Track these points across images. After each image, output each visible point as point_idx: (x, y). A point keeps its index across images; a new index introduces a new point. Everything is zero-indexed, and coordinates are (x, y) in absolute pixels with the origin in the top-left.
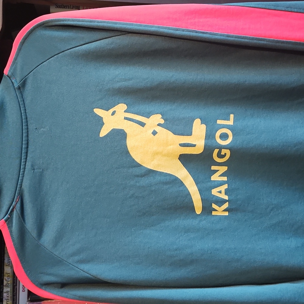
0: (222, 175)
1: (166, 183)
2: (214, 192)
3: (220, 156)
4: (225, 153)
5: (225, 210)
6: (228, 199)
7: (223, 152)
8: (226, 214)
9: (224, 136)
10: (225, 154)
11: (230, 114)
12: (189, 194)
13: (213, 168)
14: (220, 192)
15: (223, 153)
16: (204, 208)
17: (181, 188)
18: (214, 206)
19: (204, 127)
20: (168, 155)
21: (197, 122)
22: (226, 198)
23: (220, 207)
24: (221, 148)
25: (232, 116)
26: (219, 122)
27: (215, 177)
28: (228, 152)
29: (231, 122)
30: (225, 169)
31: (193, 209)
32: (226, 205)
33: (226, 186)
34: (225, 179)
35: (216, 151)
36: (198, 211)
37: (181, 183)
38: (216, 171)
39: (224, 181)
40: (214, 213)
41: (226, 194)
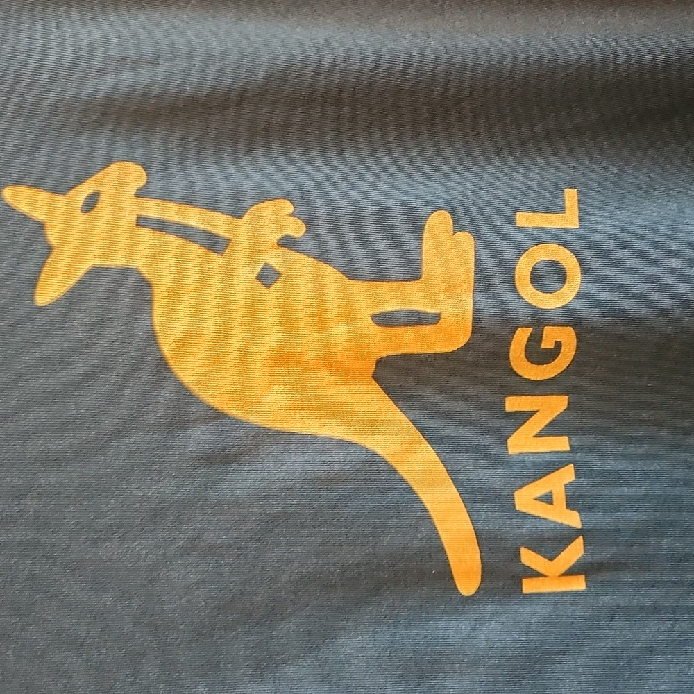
0: (550, 430)
1: (329, 481)
2: (526, 500)
3: (537, 354)
4: (556, 342)
5: (572, 572)
6: (579, 526)
7: (550, 337)
8: (579, 584)
9: (549, 276)
10: (558, 345)
11: (563, 190)
12: (425, 518)
13: (513, 404)
14: (548, 499)
15: (547, 344)
16: (489, 571)
17: (393, 497)
18: (528, 557)
19: (466, 241)
20: (329, 363)
21: (438, 224)
22: (573, 520)
23: (551, 559)
24: (539, 321)
25: (571, 196)
26: (525, 220)
27: (522, 442)
28: (567, 338)
29: (569, 220)
30: (557, 404)
31: (444, 576)
32: (574, 552)
33: (567, 475)
34: (561, 444)
35: (522, 336)
36: (468, 584)
37: (392, 477)
38: (523, 417)
39: (558, 452)
40: (529, 586)
41: (571, 504)
